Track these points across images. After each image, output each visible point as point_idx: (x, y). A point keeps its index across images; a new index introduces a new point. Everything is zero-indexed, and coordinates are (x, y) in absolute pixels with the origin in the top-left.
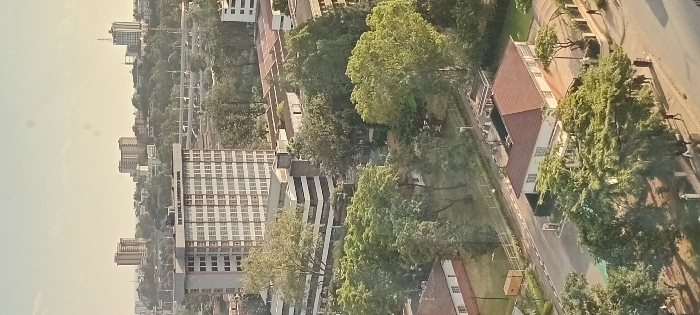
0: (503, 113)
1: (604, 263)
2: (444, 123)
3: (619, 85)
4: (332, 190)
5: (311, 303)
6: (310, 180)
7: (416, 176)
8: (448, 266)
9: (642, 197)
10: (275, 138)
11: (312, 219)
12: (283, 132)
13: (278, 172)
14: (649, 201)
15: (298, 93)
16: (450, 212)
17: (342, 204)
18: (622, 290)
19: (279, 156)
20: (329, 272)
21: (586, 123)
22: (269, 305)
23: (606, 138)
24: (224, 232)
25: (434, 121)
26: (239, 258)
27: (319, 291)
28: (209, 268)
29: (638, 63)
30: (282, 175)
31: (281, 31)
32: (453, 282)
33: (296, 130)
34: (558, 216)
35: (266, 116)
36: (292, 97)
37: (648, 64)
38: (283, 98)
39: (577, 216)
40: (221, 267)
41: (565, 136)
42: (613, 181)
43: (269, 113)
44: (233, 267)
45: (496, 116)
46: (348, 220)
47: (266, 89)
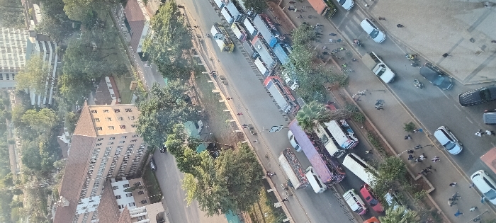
0: (129, 21)
1: (167, 79)
2: (105, 23)
3: (173, 14)
4: (56, 48)
5: (48, 93)
6: (46, 42)
7: (94, 44)
8: (107, 79)
10: (29, 24)
11: (47, 59)
12: (32, 22)
13: (31, 38)
15: (39, 5)
16: (108, 58)
17: (61, 53)
18: (173, 88)
19: (31, 31)
20: (56, 81)
21: (161, 27)
22: (29, 94)
23: (168, 33)
24: (5, 63)
25: (101, 22)
26: (13, 75)
27: (52, 88)
29: (180, 7)
30: (32, 40)
32: (110, 85)
33: (38, 21)
34: (150, 61)
35: (24, 14)
36: (36, 6)
37: (183, 7)
38: (31, 6)
39: (157, 62)
40: (5, 78)
41: (153, 32)
43: (25, 12)
44: (11, 78)
45: (126, 22)
46: (64, 60)
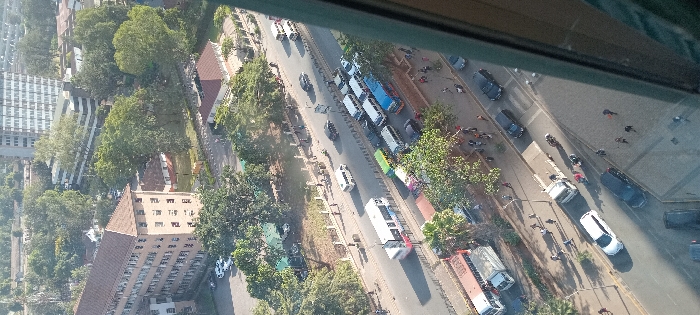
0: (201, 79)
2: (168, 79)
3: (262, 74)
4: (98, 107)
5: (78, 169)
6: (84, 100)
9: (266, 130)
10: (64, 72)
11: (83, 123)
12: (69, 71)
13: (64, 93)
14: (269, 133)
15: (81, 48)
17: (102, 116)
19: (65, 83)
20: (91, 153)
22: (51, 168)
23: (252, 100)
24: (25, 123)
25: (163, 78)
26: (33, 140)
27: (84, 163)
28: (12, 144)
30: (66, 95)
31: (74, 10)
32: (165, 164)
33: (78, 70)
34: (224, 136)
35: (59, 59)
36: (77, 51)
38: (71, 49)
39: (234, 137)
40: (21, 144)
41: (232, 96)
42: (253, 121)
43: (61, 57)
44: (29, 145)
46: (106, 125)
47: (60, 42)
